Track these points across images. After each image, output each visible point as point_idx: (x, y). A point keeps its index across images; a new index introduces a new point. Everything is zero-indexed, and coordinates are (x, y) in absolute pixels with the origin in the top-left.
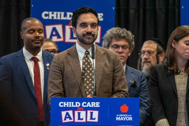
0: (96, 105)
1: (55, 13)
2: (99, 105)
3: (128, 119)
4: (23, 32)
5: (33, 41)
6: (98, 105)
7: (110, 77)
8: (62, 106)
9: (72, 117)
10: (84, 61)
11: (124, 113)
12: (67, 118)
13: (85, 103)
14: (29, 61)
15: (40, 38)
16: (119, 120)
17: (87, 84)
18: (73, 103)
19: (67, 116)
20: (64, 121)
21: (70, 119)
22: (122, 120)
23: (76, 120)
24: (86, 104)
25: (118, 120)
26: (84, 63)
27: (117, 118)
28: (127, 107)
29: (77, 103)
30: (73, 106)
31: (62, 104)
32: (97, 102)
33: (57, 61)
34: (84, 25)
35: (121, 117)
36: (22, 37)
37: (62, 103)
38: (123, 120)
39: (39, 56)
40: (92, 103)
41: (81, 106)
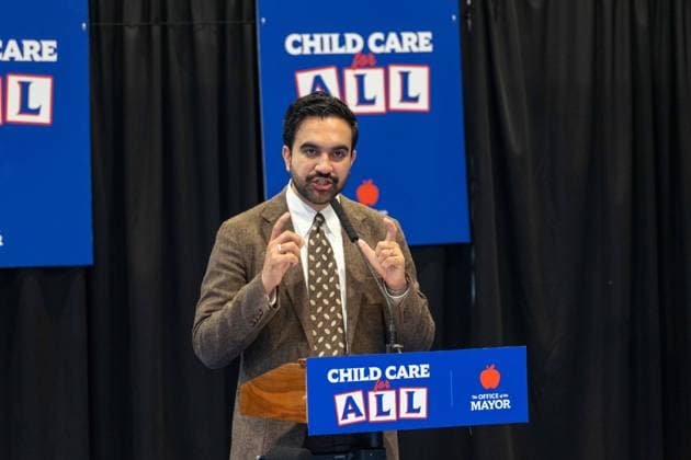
0: (419, 373)
2: (428, 371)
3: (499, 404)
6: (426, 371)
8: (336, 381)
9: (362, 410)
10: (312, 243)
11: (491, 391)
12: (351, 411)
13: (394, 368)
16: (479, 409)
18: (362, 370)
19: (350, 408)
20: (341, 422)
21: (358, 414)
22: (485, 409)
23: (373, 417)
24: (396, 372)
25: (476, 408)
26: (311, 250)
27: (473, 403)
28: (497, 372)
29: (372, 370)
30: (363, 379)
31: (335, 376)
32: (424, 363)
34: (311, 151)
35: (482, 401)
37: (336, 371)
40: (411, 367)
41: (383, 378)
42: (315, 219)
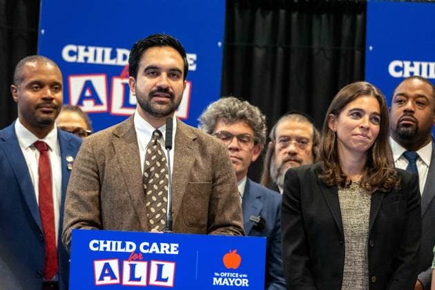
0: (169, 250)
1: (92, 49)
2: (178, 249)
3: (238, 282)
4: (17, 86)
5: (38, 107)
6: (176, 249)
7: (203, 193)
8: (97, 249)
9: (117, 274)
10: (150, 152)
11: (231, 271)
12: (107, 275)
13: (147, 244)
14: (29, 149)
15: (54, 101)
16: (220, 284)
17: (153, 203)
18: (119, 243)
19: (106, 272)
21: (113, 277)
22: (225, 284)
23: (126, 281)
24: (149, 248)
25: (217, 283)
26: (148, 157)
27: (215, 279)
28: (238, 256)
29: (128, 244)
30: (119, 250)
31: (95, 245)
32: (174, 243)
33: (90, 150)
35: (223, 278)
36: (15, 98)
37: (97, 242)
38: (228, 284)
39: (51, 139)
40: (162, 245)
41: (138, 251)
42: (154, 133)
